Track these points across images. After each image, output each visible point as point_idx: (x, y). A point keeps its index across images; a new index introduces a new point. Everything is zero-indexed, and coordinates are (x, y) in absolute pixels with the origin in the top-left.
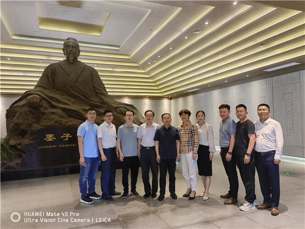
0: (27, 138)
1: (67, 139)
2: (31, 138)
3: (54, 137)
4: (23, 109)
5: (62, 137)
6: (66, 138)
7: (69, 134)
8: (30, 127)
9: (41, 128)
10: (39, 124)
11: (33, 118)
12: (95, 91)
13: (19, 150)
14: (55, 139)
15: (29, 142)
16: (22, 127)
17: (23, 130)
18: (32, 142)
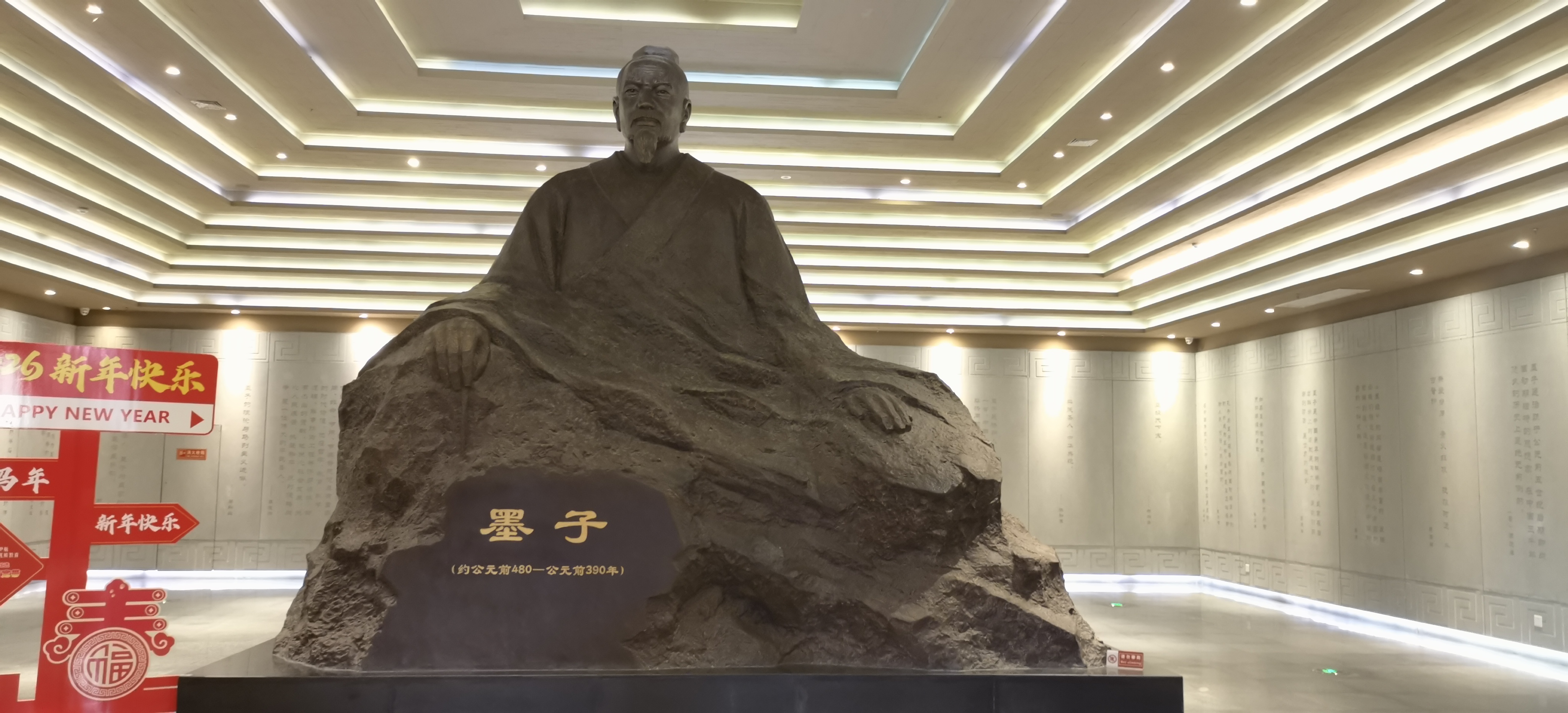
0: (410, 520)
1: (583, 538)
2: (426, 524)
3: (526, 521)
4: (405, 381)
5: (559, 525)
6: (576, 532)
7: (592, 515)
8: (427, 470)
9: (470, 479)
10: (466, 458)
11: (442, 426)
12: (750, 301)
13: (370, 575)
14: (528, 531)
15: (414, 542)
16: (395, 470)
17: (396, 484)
18: (431, 540)
